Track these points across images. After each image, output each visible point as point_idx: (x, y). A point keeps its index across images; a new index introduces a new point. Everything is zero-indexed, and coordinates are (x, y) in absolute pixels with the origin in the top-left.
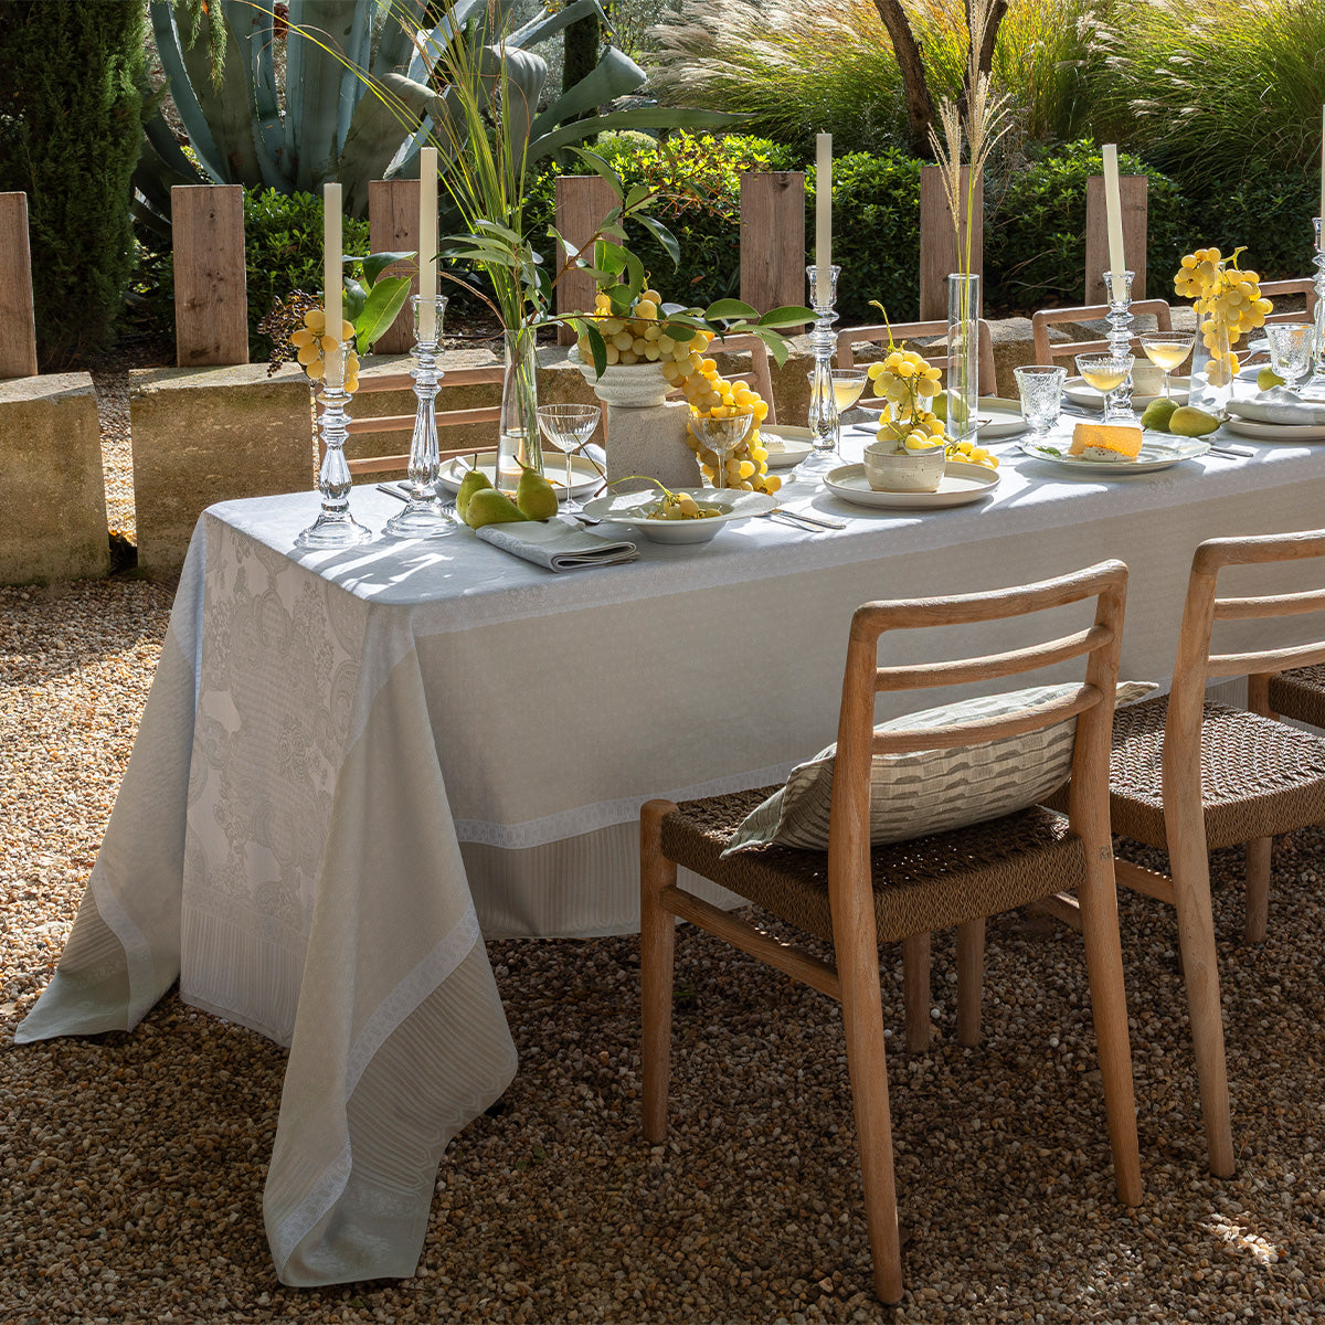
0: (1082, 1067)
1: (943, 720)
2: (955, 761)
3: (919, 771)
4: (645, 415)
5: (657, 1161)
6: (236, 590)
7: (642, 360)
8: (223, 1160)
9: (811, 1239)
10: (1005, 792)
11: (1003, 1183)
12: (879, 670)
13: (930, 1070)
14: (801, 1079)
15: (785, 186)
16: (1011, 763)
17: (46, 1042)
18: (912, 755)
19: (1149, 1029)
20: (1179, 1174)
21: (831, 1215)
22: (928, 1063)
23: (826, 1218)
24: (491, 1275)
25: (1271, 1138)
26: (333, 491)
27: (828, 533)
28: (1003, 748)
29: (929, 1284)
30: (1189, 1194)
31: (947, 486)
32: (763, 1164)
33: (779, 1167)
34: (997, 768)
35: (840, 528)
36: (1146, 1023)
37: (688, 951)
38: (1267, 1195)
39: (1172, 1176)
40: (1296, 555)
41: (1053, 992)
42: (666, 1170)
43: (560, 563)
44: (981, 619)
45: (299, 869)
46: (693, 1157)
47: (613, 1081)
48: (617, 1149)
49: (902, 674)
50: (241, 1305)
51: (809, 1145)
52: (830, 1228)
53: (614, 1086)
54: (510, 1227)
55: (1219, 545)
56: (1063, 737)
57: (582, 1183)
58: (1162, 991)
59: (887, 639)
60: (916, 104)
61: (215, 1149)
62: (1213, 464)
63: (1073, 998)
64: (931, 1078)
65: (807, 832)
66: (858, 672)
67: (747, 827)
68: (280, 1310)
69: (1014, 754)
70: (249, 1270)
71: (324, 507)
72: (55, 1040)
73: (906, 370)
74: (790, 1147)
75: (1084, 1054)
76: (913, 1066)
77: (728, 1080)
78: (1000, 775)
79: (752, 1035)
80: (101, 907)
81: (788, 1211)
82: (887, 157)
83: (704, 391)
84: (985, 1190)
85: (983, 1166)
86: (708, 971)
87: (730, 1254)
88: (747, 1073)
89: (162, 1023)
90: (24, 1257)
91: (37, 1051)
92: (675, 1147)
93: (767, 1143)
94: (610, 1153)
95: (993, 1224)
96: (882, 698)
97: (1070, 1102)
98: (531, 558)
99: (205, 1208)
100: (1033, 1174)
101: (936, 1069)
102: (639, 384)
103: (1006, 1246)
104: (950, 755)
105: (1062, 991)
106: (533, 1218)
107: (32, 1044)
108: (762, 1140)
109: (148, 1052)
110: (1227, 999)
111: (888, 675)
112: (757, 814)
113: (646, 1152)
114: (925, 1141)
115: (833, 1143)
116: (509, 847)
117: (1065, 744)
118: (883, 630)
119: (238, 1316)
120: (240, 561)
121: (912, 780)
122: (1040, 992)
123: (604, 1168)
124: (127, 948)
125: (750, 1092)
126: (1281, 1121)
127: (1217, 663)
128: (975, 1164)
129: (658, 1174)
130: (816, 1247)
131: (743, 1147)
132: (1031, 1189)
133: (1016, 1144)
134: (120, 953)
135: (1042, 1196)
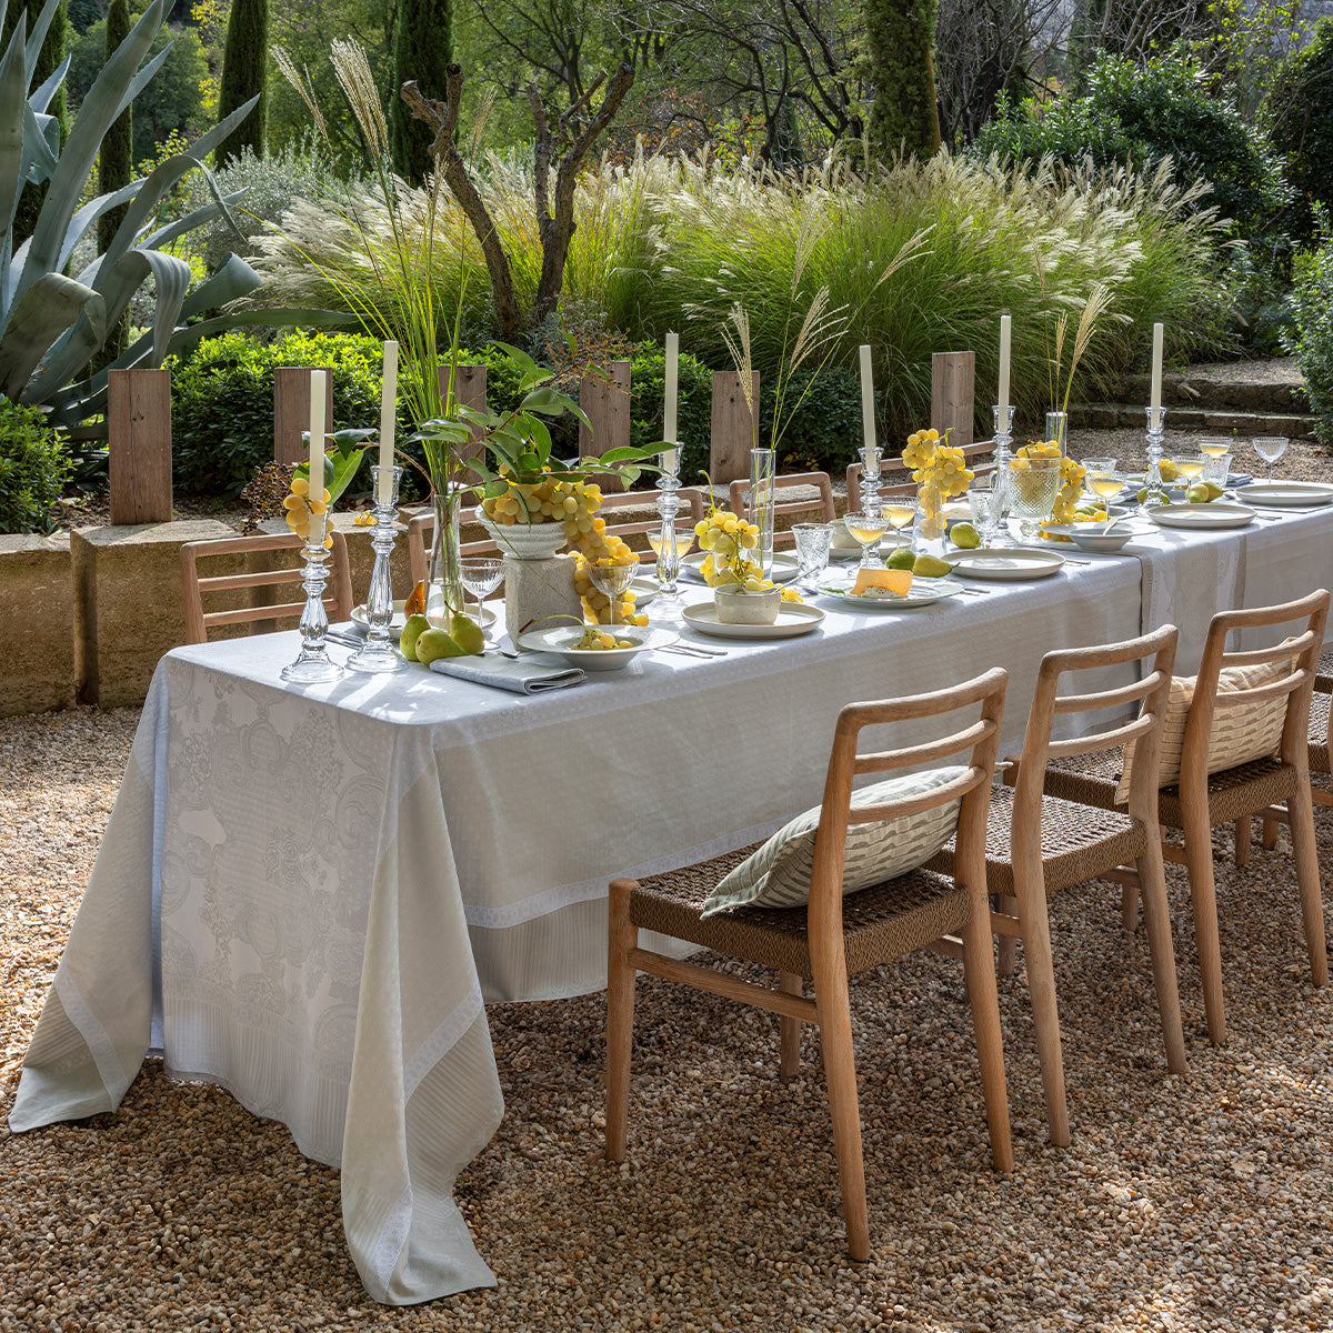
0: (922, 1076)
1: (873, 798)
2: (888, 829)
3: (866, 838)
4: (545, 566)
5: (626, 1176)
6: (215, 722)
7: (549, 520)
8: (255, 1210)
9: (777, 1221)
10: (914, 854)
11: (901, 1166)
12: (858, 757)
13: (806, 1089)
14: (707, 1105)
15: (470, 378)
16: (922, 830)
17: (39, 1129)
18: (862, 826)
19: (956, 1045)
20: (1032, 1146)
21: (785, 1201)
22: (803, 1083)
23: (782, 1204)
24: (538, 1273)
25: (1084, 1115)
26: (312, 633)
27: (716, 659)
28: (917, 818)
29: (887, 1243)
30: (1043, 1160)
31: (783, 621)
32: (712, 1170)
33: (725, 1170)
34: (913, 834)
35: (724, 654)
36: (952, 1041)
37: (566, 1015)
38: (1099, 1154)
39: (1027, 1149)
40: (1111, 662)
41: (870, 1024)
42: (636, 1182)
43: (533, 687)
44: (928, 714)
45: (284, 961)
46: (651, 1170)
47: (557, 1119)
48: (587, 1170)
49: (872, 760)
50: (336, 1319)
51: (741, 1152)
52: (788, 1211)
53: (560, 1123)
54: (530, 1235)
55: (1060, 656)
56: (954, 808)
57: (571, 1199)
58: (953, 1016)
59: (865, 732)
60: (504, 308)
61: (245, 1202)
62: (968, 600)
63: (888, 1026)
64: (809, 1095)
65: (778, 892)
66: (844, 759)
67: (720, 892)
68: (372, 1319)
69: (923, 823)
70: (326, 1292)
71: (305, 647)
72: (48, 1127)
73: (731, 527)
74: (726, 1155)
75: (921, 1067)
76: (793, 1087)
77: (649, 1111)
78: (914, 839)
79: (654, 1075)
80: (68, 1009)
81: (748, 1202)
82: (484, 355)
83: (597, 545)
84: (890, 1172)
85: (881, 1155)
86: (590, 1029)
87: (721, 1239)
88: (664, 1103)
89: (138, 1106)
90: (119, 1303)
91: (34, 1139)
92: (636, 1163)
93: (706, 1154)
94: (583, 1174)
95: (911, 1196)
96: (857, 778)
97: (923, 1102)
98: (501, 685)
99: (266, 1248)
100: (922, 1157)
101: (810, 1087)
102: (542, 540)
103: (929, 1210)
104: (885, 825)
105: (878, 1022)
106: (545, 1228)
107: (28, 1132)
108: (702, 1152)
109: (138, 1131)
110: (1004, 1018)
111: (863, 761)
112: (728, 882)
113: (614, 1169)
114: (827, 1141)
115: (760, 1149)
116: (495, 926)
117: (955, 814)
118: (864, 724)
119: (339, 1328)
120: (220, 697)
121: (864, 845)
122: (862, 1024)
123: (583, 1186)
124: (90, 1043)
125: (672, 1118)
126: (1086, 1103)
127: (1055, 747)
128: (873, 1154)
129: (632, 1185)
130: (784, 1226)
131: (690, 1158)
132: (925, 1168)
133: (899, 1136)
134: (84, 1047)
135: (936, 1172)
